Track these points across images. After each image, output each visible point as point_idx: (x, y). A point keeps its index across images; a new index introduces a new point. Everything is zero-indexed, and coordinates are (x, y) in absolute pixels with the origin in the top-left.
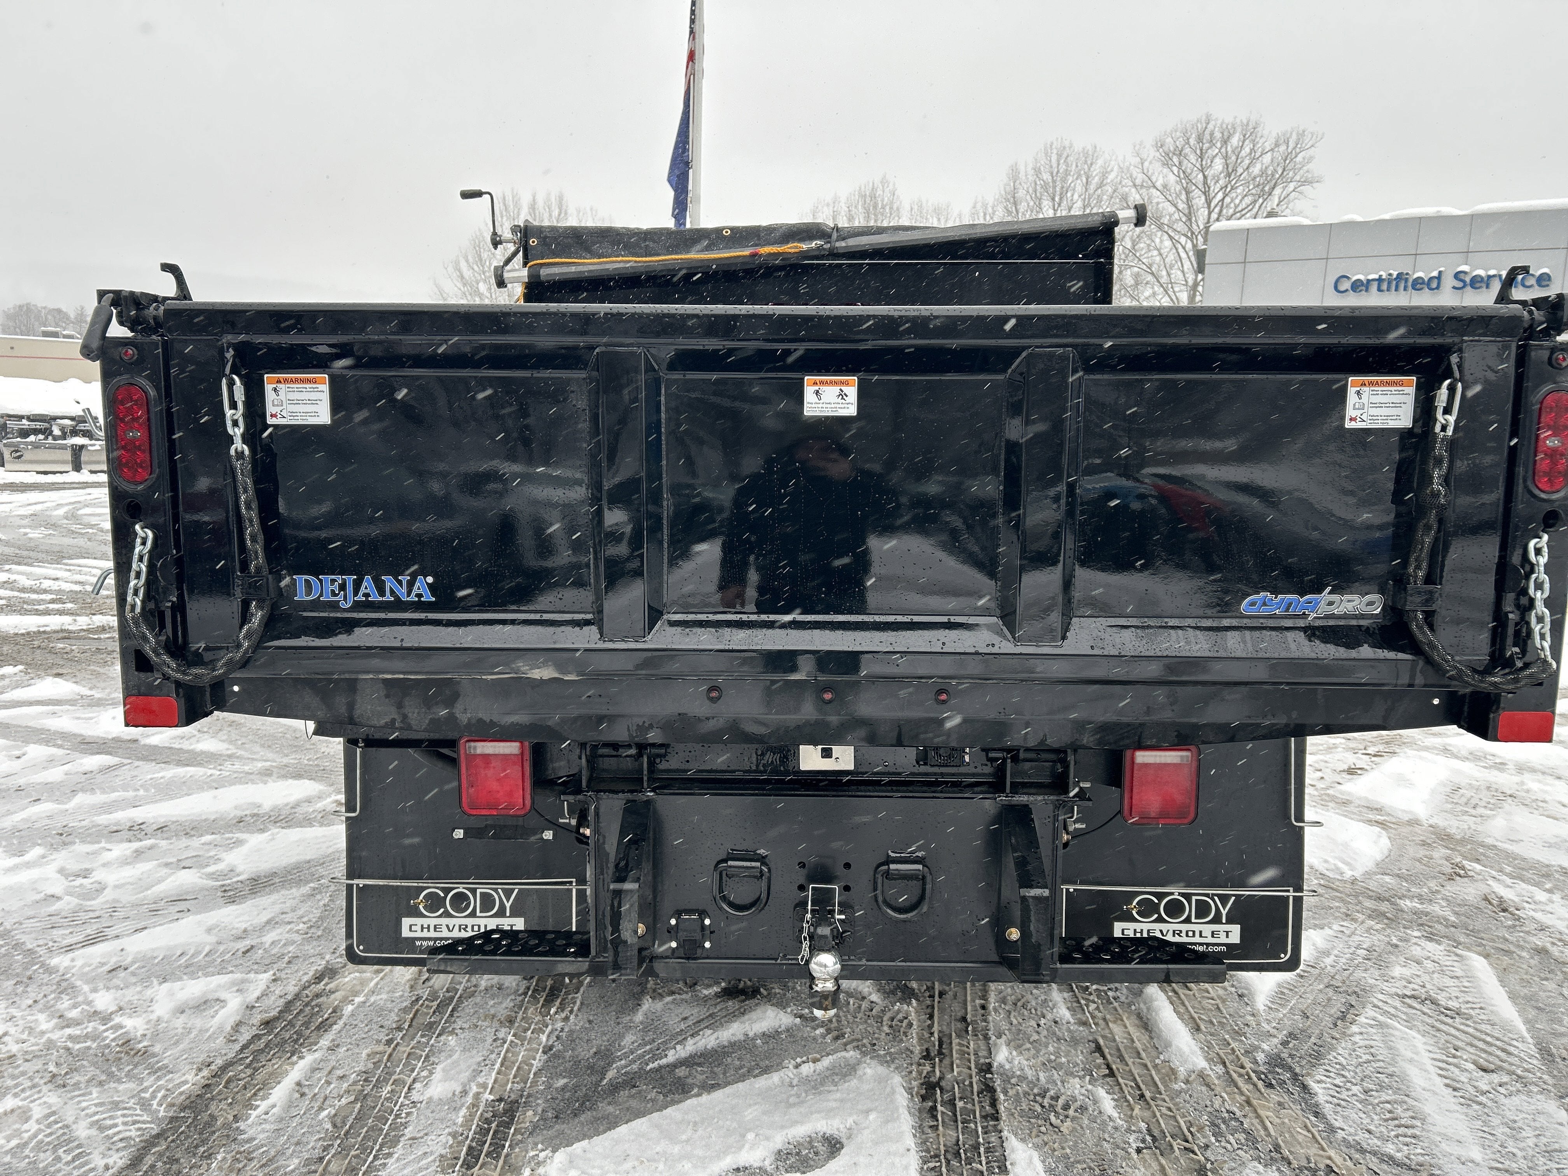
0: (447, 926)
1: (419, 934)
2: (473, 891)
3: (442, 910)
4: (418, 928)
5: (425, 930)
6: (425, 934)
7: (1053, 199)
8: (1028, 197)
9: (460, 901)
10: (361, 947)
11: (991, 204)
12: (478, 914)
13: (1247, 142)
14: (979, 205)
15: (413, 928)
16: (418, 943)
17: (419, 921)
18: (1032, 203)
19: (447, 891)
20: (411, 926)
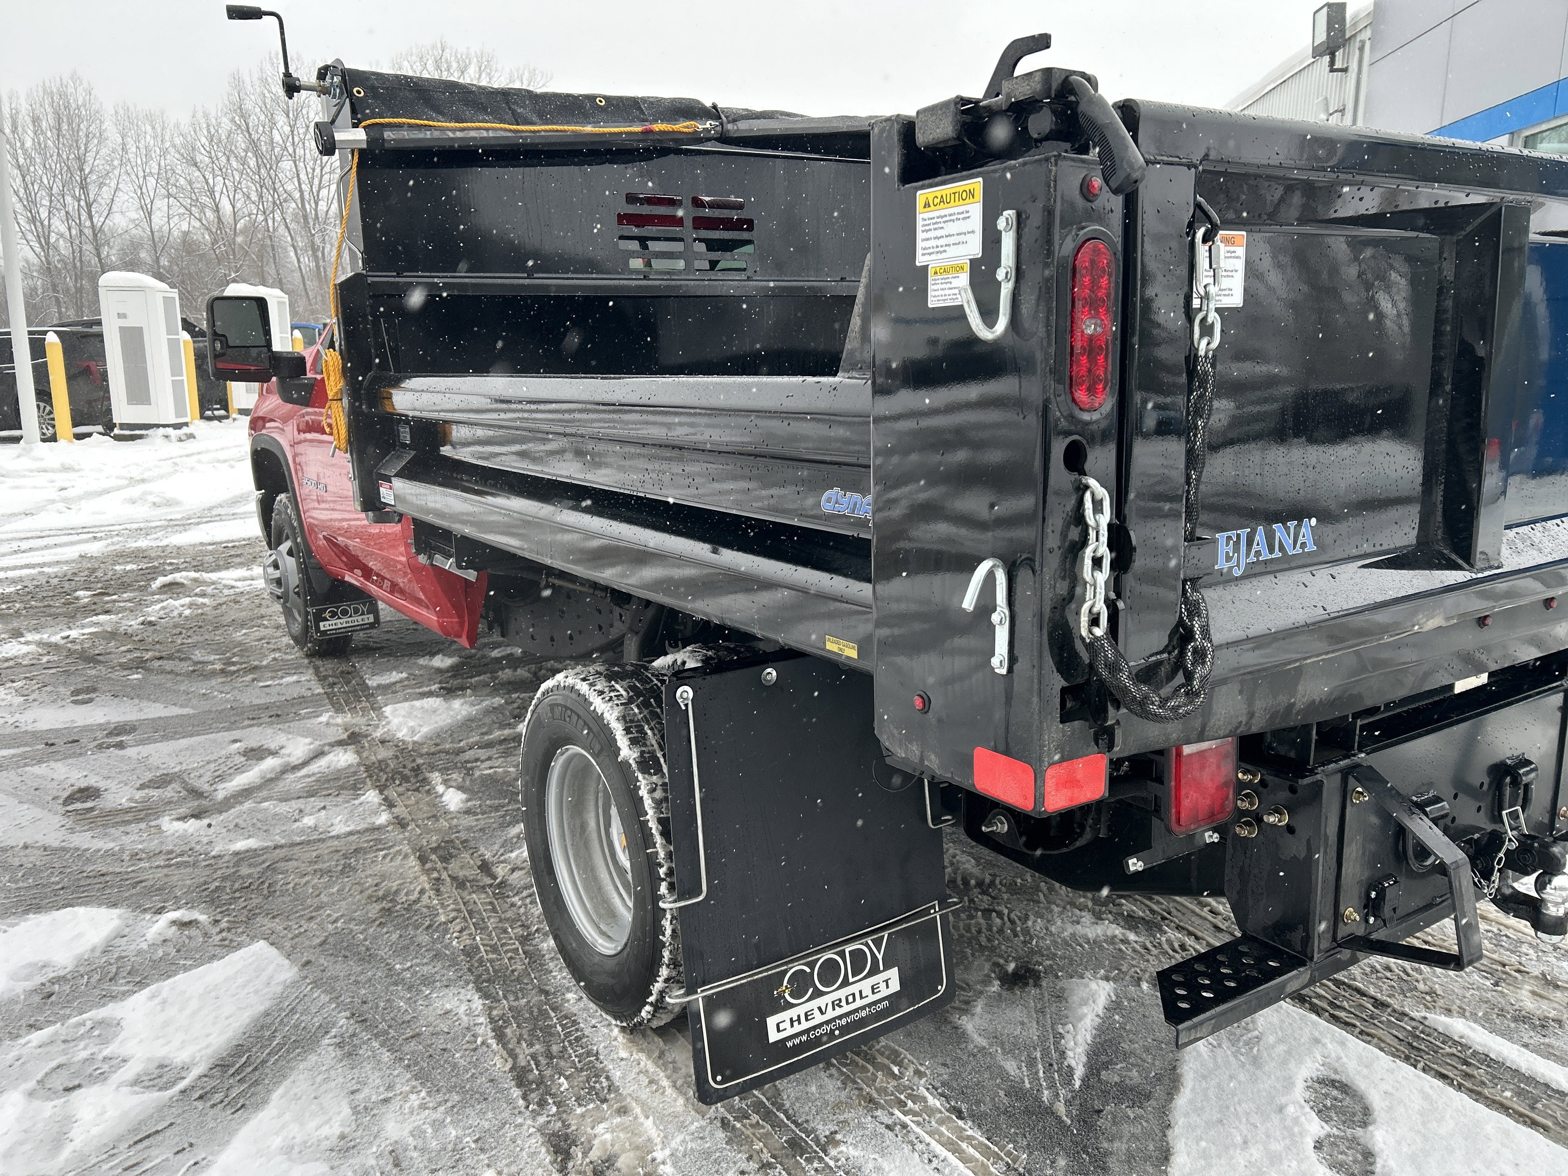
0: (820, 1009)
1: (790, 1032)
2: (842, 954)
3: (811, 990)
4: (787, 1024)
5: (796, 1024)
6: (797, 1028)
7: (288, 116)
8: (258, 110)
9: (830, 973)
10: (719, 1078)
11: (213, 113)
12: (851, 980)
13: (484, 75)
14: (200, 115)
15: (782, 1027)
16: (789, 1044)
17: (786, 1015)
18: (262, 117)
19: (811, 965)
20: (778, 1025)
